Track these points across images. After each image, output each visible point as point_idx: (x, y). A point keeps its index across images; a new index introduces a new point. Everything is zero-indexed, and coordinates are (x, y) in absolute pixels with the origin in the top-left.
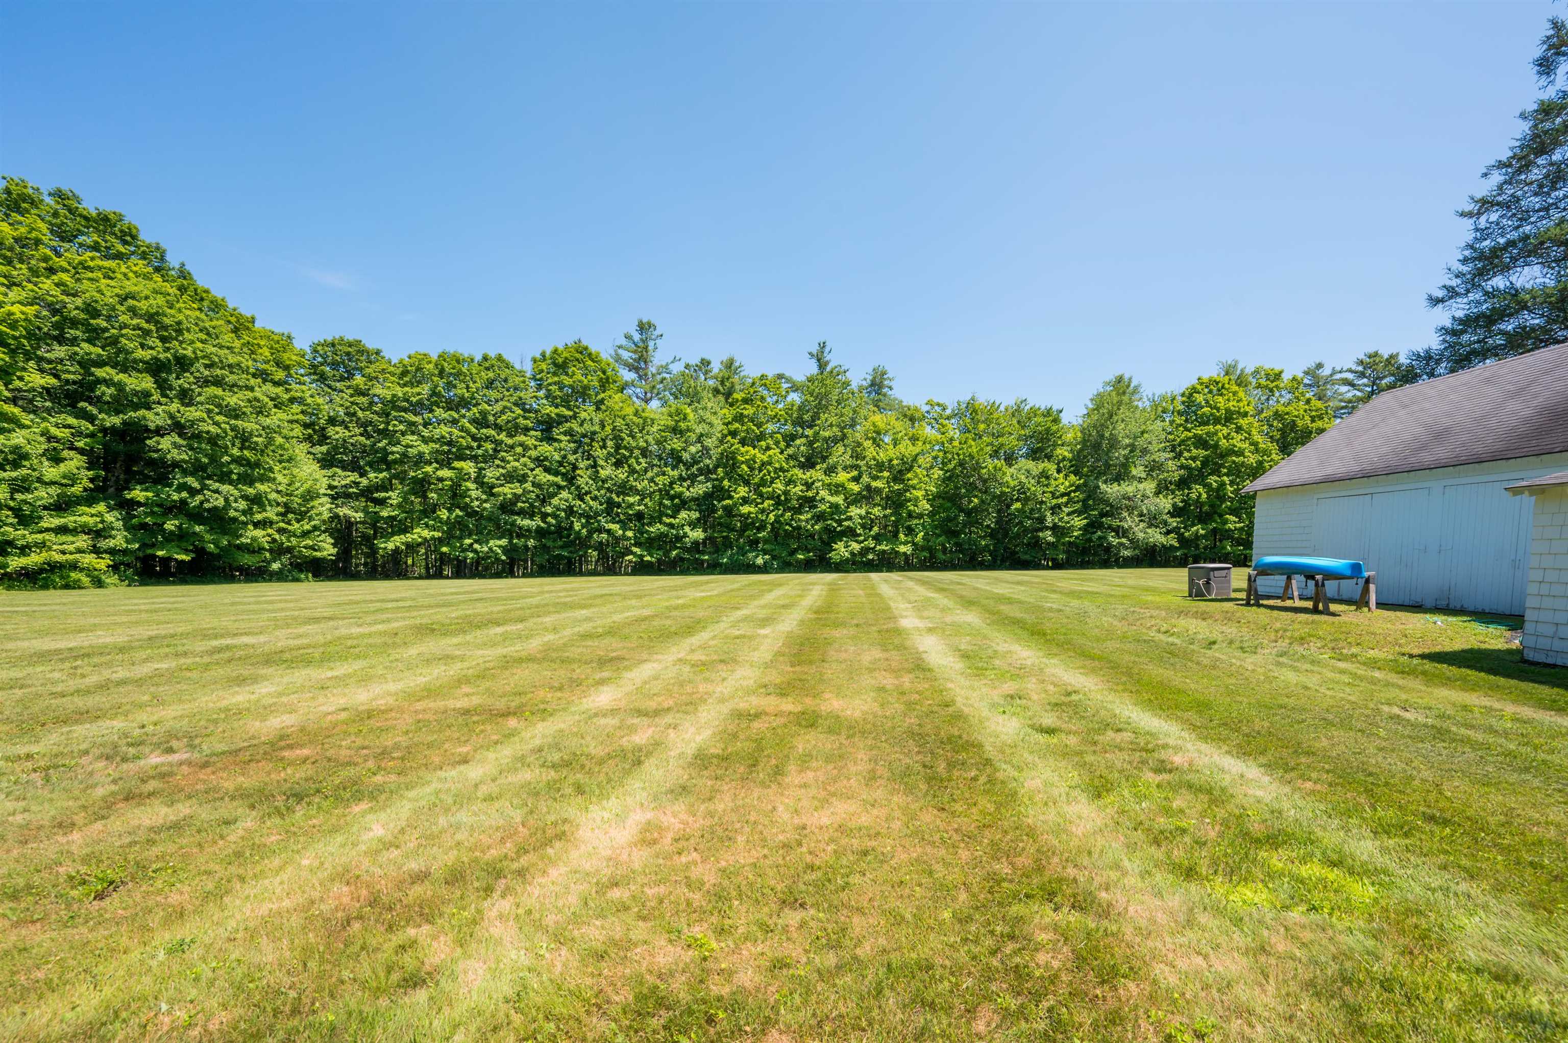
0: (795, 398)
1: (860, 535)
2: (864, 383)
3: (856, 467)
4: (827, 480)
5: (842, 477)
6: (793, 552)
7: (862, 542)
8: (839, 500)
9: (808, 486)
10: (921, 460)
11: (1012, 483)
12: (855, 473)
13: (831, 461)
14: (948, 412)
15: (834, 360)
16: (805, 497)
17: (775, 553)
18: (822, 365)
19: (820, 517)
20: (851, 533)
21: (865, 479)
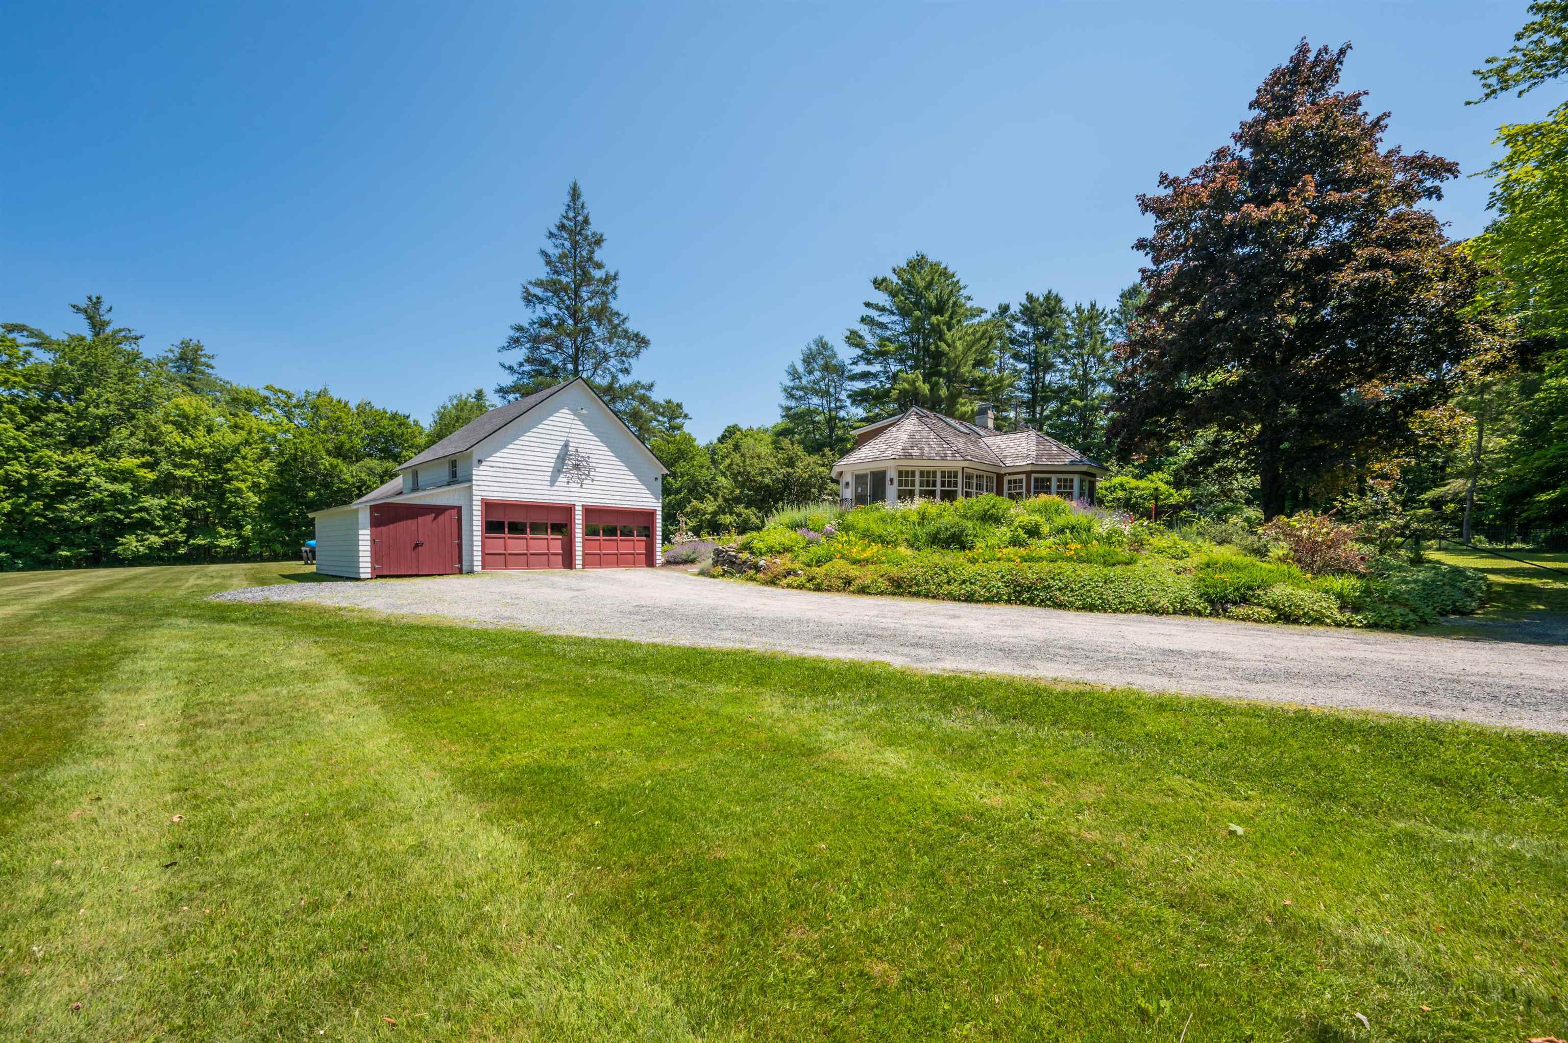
0: (43, 358)
1: (162, 528)
2: (171, 355)
3: (152, 453)
4: (104, 465)
5: (127, 462)
6: (53, 548)
7: (165, 535)
8: (125, 488)
9: (71, 471)
10: (244, 451)
11: (351, 480)
12: (147, 458)
13: (111, 443)
14: (294, 401)
15: (116, 322)
16: (69, 483)
17: (16, 550)
18: (98, 326)
19: (98, 506)
20: (146, 525)
21: (165, 466)
